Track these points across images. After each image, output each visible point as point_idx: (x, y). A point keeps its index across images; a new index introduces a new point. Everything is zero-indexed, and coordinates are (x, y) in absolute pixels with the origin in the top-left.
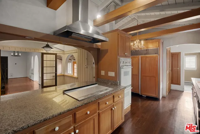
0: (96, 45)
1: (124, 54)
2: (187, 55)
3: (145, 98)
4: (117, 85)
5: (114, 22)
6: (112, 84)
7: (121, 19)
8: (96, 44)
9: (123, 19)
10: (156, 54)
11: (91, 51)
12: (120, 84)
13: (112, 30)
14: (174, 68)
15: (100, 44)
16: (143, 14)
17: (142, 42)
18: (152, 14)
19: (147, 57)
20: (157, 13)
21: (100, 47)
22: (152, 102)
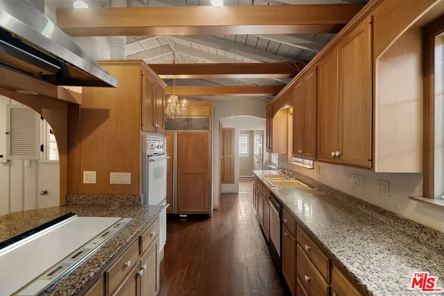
0: (67, 91)
1: (154, 126)
2: (242, 133)
3: (185, 220)
4: (139, 205)
5: (124, 38)
6: (122, 206)
7: (138, 37)
8: (66, 87)
9: (143, 39)
10: (205, 128)
11: (44, 110)
12: (146, 202)
13: (121, 58)
14: (226, 156)
15: (78, 90)
16: (186, 43)
17: (184, 102)
18: (204, 48)
19: (188, 135)
20: (213, 51)
21: (79, 102)
22: (199, 223)
